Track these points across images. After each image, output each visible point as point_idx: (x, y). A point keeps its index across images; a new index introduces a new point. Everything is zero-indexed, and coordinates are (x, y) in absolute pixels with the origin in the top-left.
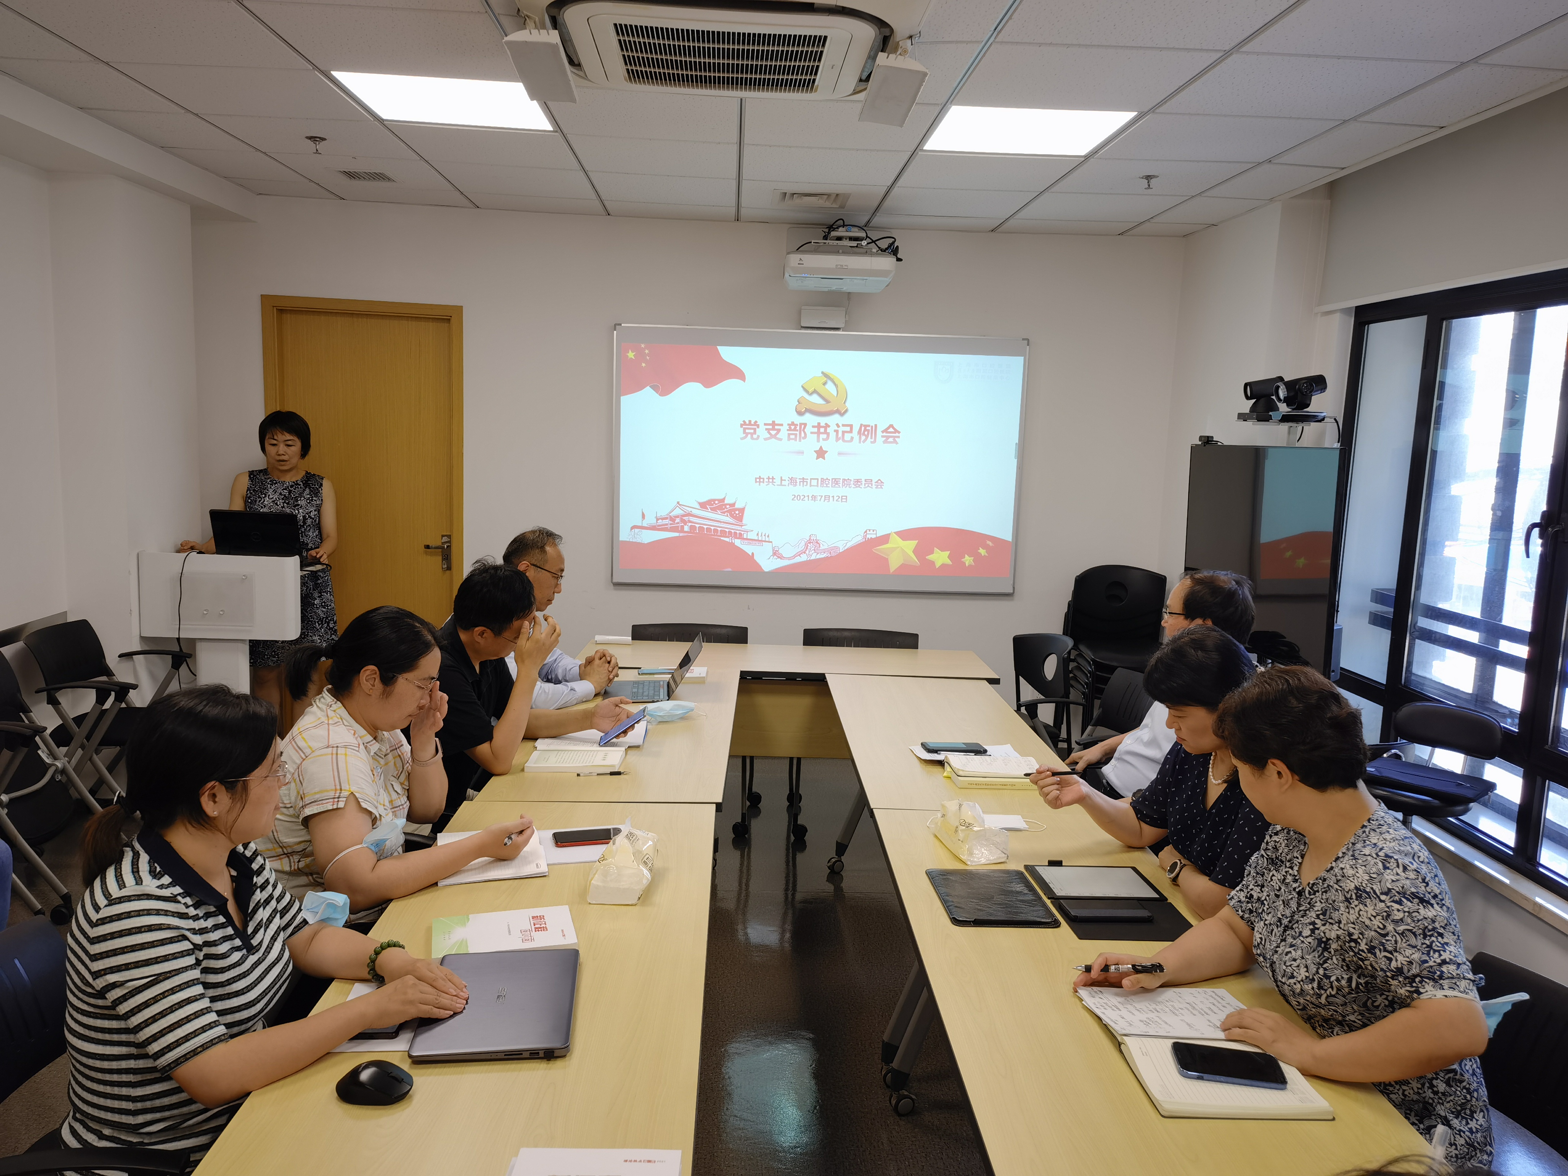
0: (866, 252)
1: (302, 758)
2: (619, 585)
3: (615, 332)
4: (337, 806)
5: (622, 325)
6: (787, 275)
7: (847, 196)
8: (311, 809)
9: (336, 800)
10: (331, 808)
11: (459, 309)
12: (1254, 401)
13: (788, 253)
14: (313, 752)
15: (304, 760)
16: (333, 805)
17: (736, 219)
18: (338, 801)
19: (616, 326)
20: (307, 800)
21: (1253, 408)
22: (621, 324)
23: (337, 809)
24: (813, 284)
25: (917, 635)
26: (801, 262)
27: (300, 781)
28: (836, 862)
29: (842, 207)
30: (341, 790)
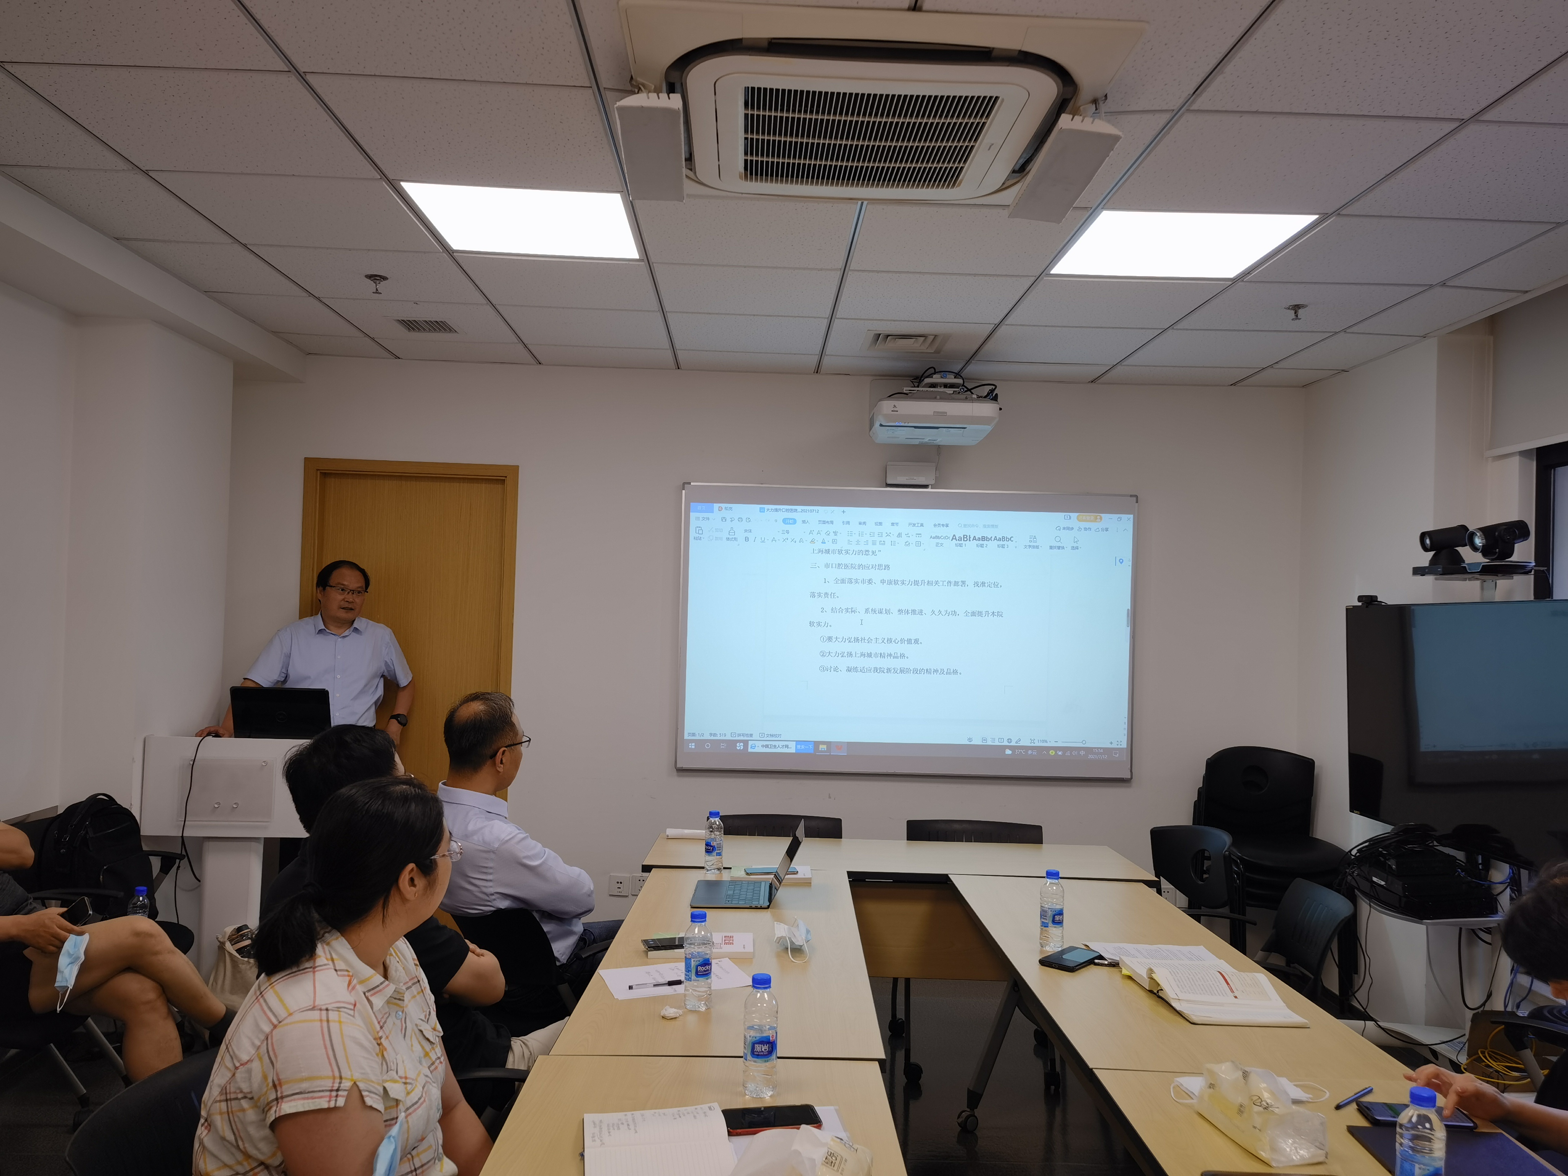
0: (966, 398)
1: (273, 1024)
2: (682, 771)
3: (684, 491)
4: (336, 1103)
5: (692, 484)
6: (877, 425)
7: (947, 337)
8: (293, 1104)
9: (334, 1094)
10: (325, 1106)
11: (515, 469)
12: (1432, 553)
13: (881, 400)
14: (291, 1014)
15: (275, 1027)
16: (329, 1101)
17: (816, 372)
18: (337, 1096)
19: (685, 485)
20: (286, 1090)
21: (1433, 561)
22: (690, 483)
23: (335, 1108)
24: (903, 436)
25: (1040, 828)
26: (895, 409)
27: (270, 1058)
28: (968, 1117)
29: (937, 352)
30: (341, 1078)
